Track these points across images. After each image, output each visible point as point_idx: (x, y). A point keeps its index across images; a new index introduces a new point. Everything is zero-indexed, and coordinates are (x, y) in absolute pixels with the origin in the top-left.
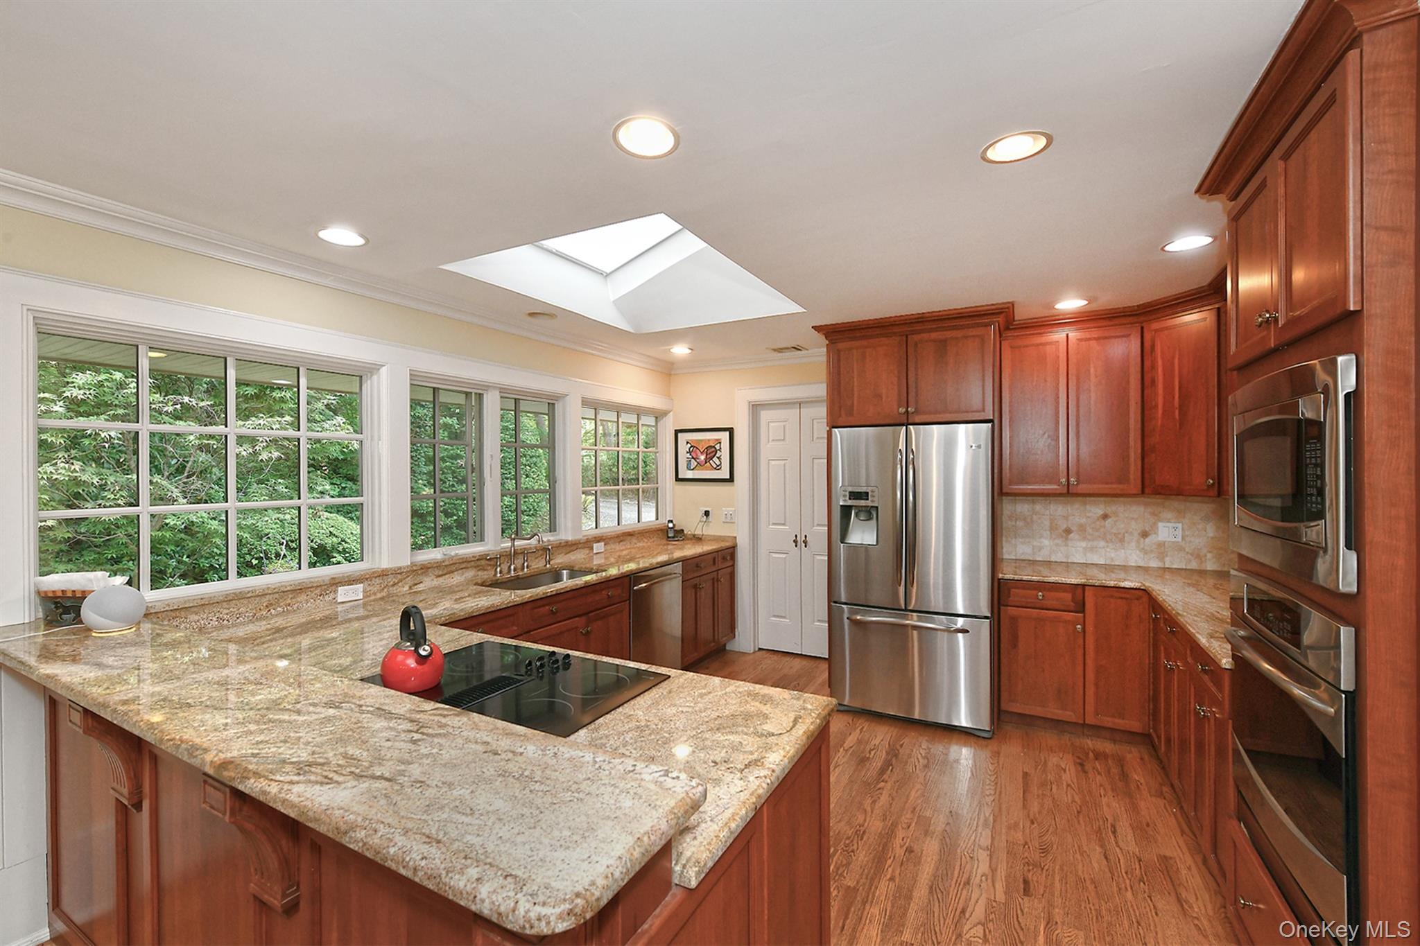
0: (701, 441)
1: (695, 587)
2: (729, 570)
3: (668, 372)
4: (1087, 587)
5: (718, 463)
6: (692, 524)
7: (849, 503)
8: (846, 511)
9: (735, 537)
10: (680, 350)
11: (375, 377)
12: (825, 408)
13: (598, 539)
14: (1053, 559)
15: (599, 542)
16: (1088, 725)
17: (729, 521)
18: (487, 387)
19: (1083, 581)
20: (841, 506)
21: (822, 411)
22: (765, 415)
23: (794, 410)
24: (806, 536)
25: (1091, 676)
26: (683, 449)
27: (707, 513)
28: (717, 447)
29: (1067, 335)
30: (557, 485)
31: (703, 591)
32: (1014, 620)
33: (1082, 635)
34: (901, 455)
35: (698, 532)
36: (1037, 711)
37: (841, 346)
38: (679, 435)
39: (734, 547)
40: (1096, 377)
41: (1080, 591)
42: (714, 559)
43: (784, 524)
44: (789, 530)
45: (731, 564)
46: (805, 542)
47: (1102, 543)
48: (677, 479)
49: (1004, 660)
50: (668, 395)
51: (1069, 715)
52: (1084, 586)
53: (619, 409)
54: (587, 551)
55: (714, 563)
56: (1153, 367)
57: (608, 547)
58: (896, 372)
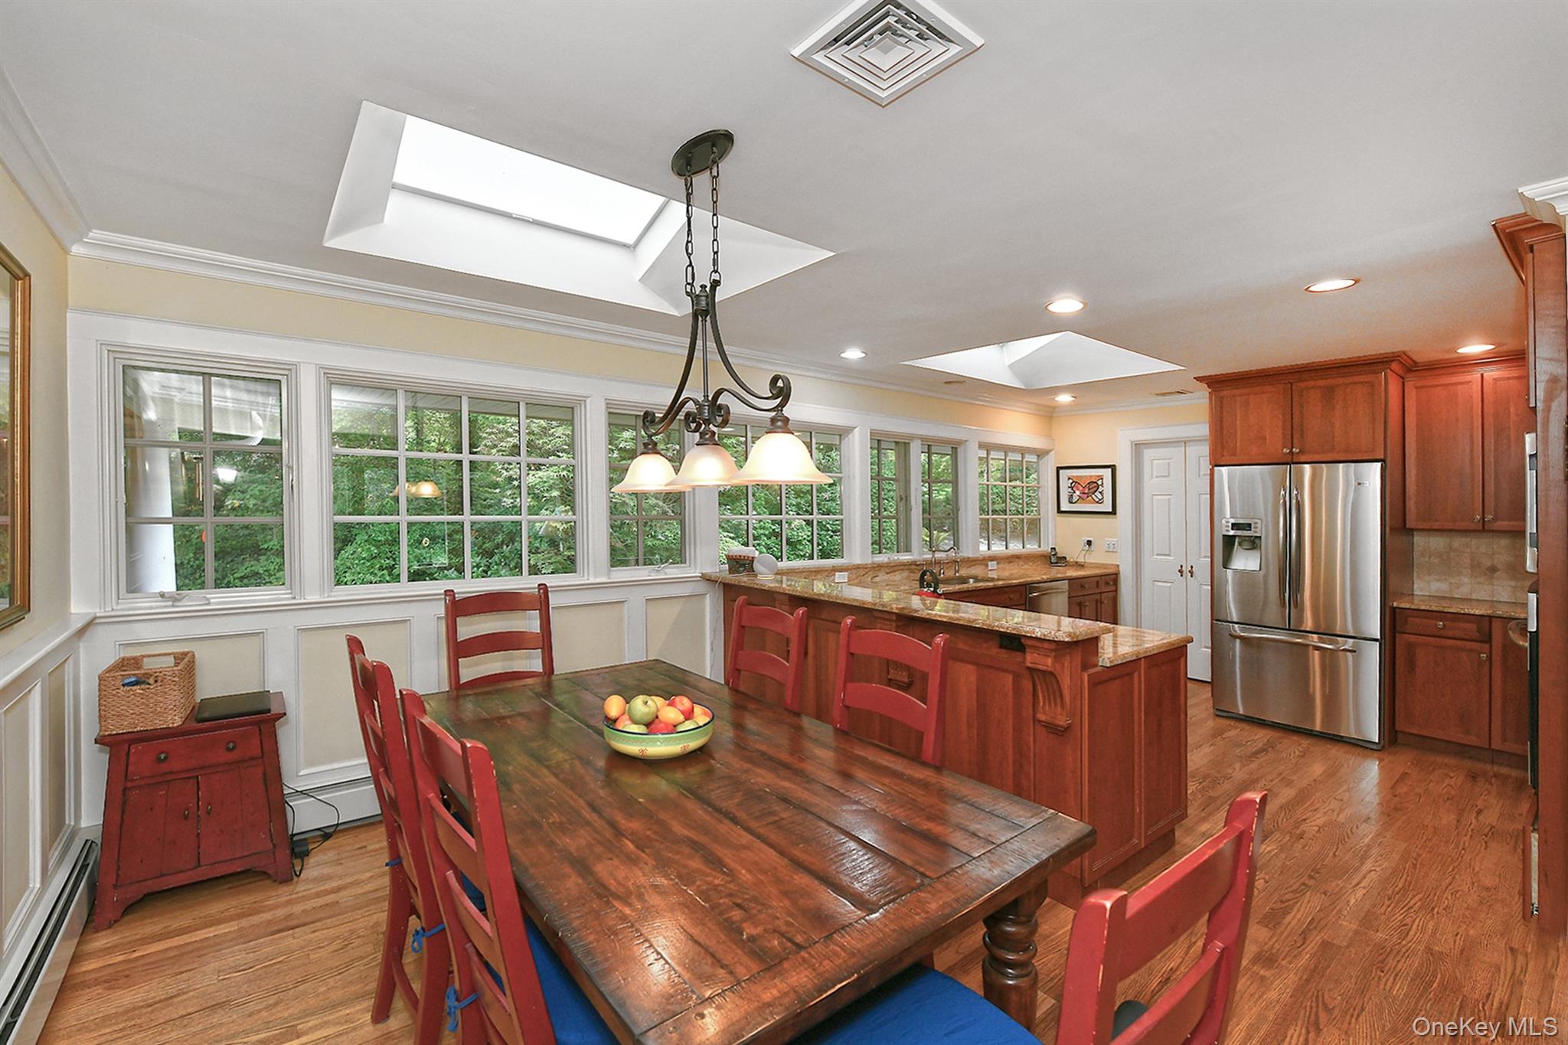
0: (1081, 477)
1: (1080, 604)
2: (1111, 595)
3: (1050, 415)
4: (1494, 619)
5: (1100, 497)
6: (1073, 551)
7: (1232, 533)
8: (1229, 541)
9: (1118, 566)
10: (1064, 398)
11: (851, 435)
12: (1208, 447)
13: (992, 559)
14: (1474, 596)
15: (992, 560)
16: (1493, 750)
17: (1112, 550)
18: (912, 437)
19: (1489, 612)
20: (1224, 536)
21: (1205, 450)
22: (1148, 454)
23: (1179, 449)
24: (1192, 567)
25: (1497, 705)
26: (1065, 485)
27: (1089, 543)
28: (1099, 482)
29: (1482, 375)
30: (960, 512)
31: (1087, 608)
32: (1411, 647)
33: (1487, 664)
34: (1285, 490)
35: (1081, 560)
36: (1438, 734)
37: (1224, 393)
38: (1061, 471)
39: (1116, 574)
40: (1517, 415)
41: (1486, 622)
42: (1098, 582)
43: (1169, 555)
44: (1174, 561)
45: (1113, 588)
46: (1191, 572)
48: (1059, 511)
49: (1399, 685)
50: (1049, 436)
51: (1472, 740)
52: (1490, 617)
53: (1006, 449)
54: (983, 567)
55: (1098, 586)
57: (1000, 566)
58: (1280, 416)
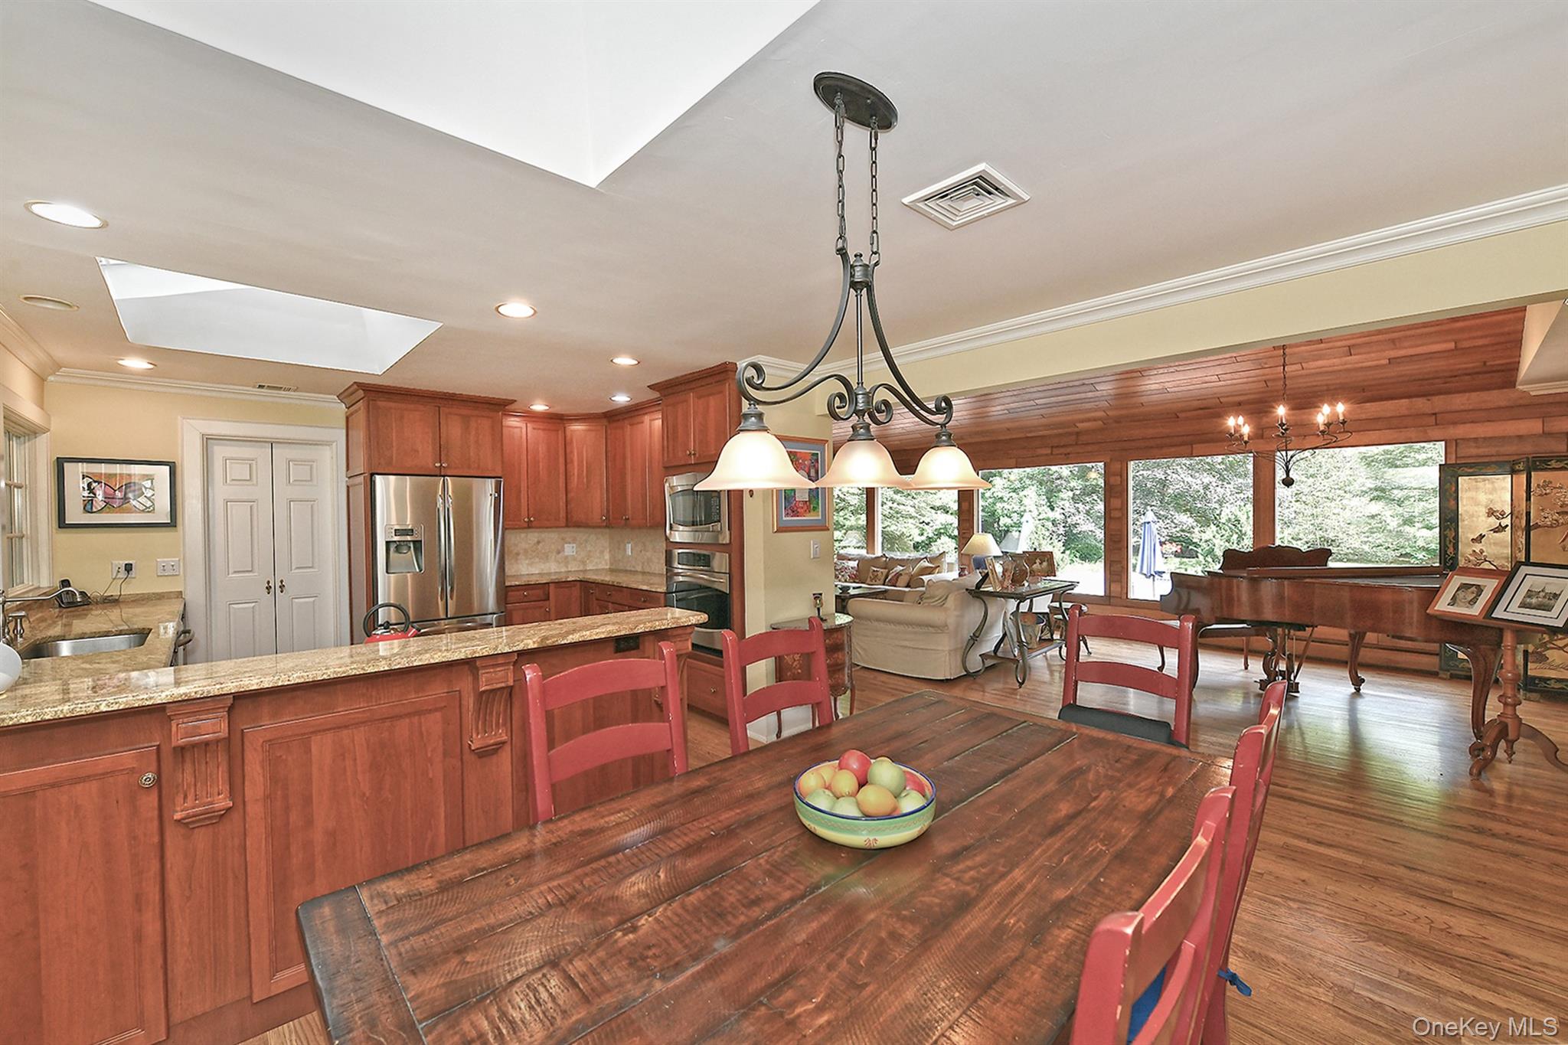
0: (109, 474)
3: (45, 376)
4: (550, 584)
5: (150, 503)
7: (396, 538)
9: (180, 592)
10: (136, 363)
17: (166, 573)
19: (549, 580)
20: (387, 542)
23: (264, 449)
24: (282, 582)
26: (74, 485)
27: (129, 568)
28: (146, 484)
29: (526, 424)
35: (114, 592)
38: (65, 465)
39: (185, 603)
41: (547, 587)
43: (250, 571)
44: (258, 577)
46: (281, 587)
47: (537, 560)
48: (62, 524)
50: (43, 409)
56: (572, 452)
58: (430, 434)
